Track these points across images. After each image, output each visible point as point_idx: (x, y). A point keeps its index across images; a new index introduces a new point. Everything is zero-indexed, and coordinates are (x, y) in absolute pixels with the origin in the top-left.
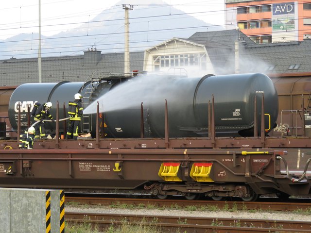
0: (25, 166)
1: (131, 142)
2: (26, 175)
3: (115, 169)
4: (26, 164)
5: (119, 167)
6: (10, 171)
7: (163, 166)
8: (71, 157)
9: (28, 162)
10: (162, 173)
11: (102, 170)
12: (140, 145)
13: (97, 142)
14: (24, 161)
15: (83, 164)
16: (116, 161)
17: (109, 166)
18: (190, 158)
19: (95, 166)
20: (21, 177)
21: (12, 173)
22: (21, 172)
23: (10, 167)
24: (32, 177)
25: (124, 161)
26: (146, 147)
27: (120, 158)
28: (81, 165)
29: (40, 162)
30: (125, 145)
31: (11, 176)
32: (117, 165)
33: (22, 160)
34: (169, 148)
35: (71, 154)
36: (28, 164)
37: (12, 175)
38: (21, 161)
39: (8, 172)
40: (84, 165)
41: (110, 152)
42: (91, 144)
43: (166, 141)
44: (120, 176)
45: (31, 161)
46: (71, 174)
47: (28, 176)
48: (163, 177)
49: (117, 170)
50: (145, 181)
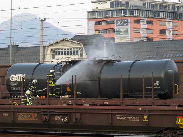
0: (77, 117)
2: (77, 123)
3: (144, 119)
4: (78, 116)
6: (66, 120)
7: (179, 118)
8: (111, 112)
9: (79, 114)
10: (179, 123)
11: (133, 120)
14: (76, 114)
15: (120, 116)
16: (144, 115)
17: (138, 118)
19: (128, 118)
20: (74, 124)
21: (67, 122)
22: (74, 121)
23: (66, 118)
24: (81, 124)
25: (150, 114)
27: (147, 112)
28: (118, 117)
29: (87, 115)
30: (93, 103)
31: (66, 124)
32: (146, 117)
33: (75, 113)
34: (123, 105)
35: (111, 110)
36: (79, 116)
39: (64, 121)
40: (120, 117)
41: (140, 109)
43: (121, 101)
44: (147, 125)
45: (82, 114)
46: (111, 122)
47: (79, 124)
48: (179, 125)
49: (146, 120)
50: (165, 127)
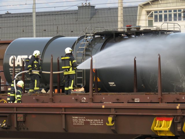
0: (19, 119)
1: (124, 96)
2: (21, 129)
3: (108, 123)
4: (21, 118)
5: (112, 121)
6: (4, 125)
7: (156, 120)
8: (65, 112)
9: (22, 115)
10: (155, 128)
11: (95, 124)
12: (133, 100)
13: (91, 96)
14: (18, 115)
15: (77, 117)
16: (109, 115)
17: (102, 120)
18: (183, 113)
19: (89, 120)
20: (15, 130)
21: (6, 127)
22: (15, 126)
23: (5, 121)
24: (26, 130)
25: (117, 115)
26: (139, 101)
27: (113, 112)
28: (75, 119)
29: (34, 116)
30: (118, 100)
31: (5, 130)
32: (110, 119)
33: (17, 113)
34: (161, 102)
35: (65, 108)
36: (22, 118)
37: (6, 128)
38: (15, 115)
39: (2, 126)
40: (78, 119)
41: (103, 107)
42: (85, 99)
43: (159, 96)
44: (113, 130)
45: (25, 115)
46: (64, 128)
47: (22, 130)
48: (156, 131)
49: (110, 124)
50: (138, 135)
